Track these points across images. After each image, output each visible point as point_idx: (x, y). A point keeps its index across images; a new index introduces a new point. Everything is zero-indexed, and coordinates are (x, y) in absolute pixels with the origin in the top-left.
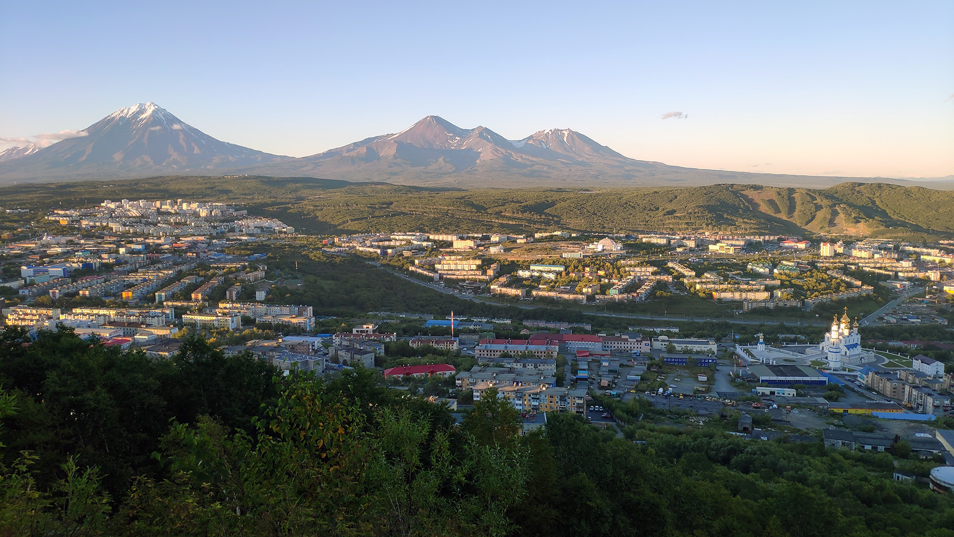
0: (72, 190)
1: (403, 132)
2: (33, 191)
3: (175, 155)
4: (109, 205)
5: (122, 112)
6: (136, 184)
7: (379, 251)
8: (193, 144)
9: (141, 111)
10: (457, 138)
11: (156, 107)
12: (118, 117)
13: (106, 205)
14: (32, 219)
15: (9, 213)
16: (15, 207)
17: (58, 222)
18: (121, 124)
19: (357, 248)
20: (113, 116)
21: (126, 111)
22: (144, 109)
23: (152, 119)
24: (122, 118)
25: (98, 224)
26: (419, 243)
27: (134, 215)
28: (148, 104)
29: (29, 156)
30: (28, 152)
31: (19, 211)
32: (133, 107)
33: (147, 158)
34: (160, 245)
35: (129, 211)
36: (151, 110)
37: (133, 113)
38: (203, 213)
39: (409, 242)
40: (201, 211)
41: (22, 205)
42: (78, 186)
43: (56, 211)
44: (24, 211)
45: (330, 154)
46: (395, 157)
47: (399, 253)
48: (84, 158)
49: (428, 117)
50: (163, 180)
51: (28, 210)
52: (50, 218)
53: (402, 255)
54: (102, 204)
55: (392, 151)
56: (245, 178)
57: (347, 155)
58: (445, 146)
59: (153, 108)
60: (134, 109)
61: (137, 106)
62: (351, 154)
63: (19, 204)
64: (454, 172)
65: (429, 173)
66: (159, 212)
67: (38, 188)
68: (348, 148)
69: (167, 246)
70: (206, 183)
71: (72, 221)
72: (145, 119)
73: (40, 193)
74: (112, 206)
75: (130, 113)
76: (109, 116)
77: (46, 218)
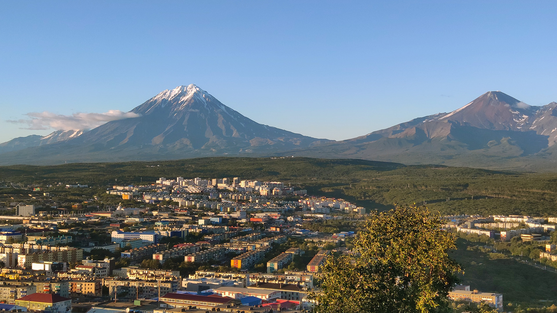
0: (122, 169)
1: (458, 111)
2: (84, 169)
3: (213, 138)
4: (164, 183)
5: (165, 94)
6: (183, 165)
7: (488, 234)
8: (232, 127)
9: (183, 93)
10: (524, 116)
11: (198, 89)
12: (161, 100)
13: (162, 183)
14: (93, 194)
15: (69, 188)
16: (74, 183)
17: (121, 196)
18: (163, 106)
19: (458, 229)
20: (155, 98)
21: (168, 94)
22: (186, 92)
23: (193, 101)
24: (164, 101)
25: (160, 199)
26: (537, 226)
27: (194, 192)
28: (190, 86)
29: (74, 139)
30: (72, 135)
31: (79, 187)
32: (175, 90)
33: (186, 141)
34: (236, 219)
35: (187, 187)
36: (193, 92)
37: (175, 96)
38: (264, 192)
39: (523, 225)
40: (261, 189)
41: (80, 180)
42: (126, 165)
43: (114, 187)
44: (83, 186)
45: (375, 136)
46: (449, 139)
47: (516, 237)
48: (126, 141)
49: (488, 93)
50: (208, 161)
51: (87, 186)
52: (111, 193)
53: (520, 239)
54: (157, 182)
55: (445, 132)
56: (292, 159)
57: (393, 137)
58: (509, 126)
59: (194, 90)
60: (176, 91)
61: (179, 88)
62: (399, 135)
63: (77, 180)
64: (522, 155)
65: (491, 156)
66: (217, 190)
67: (89, 166)
68: (394, 130)
69: (244, 221)
70: (253, 164)
71: (134, 196)
72: (186, 101)
73: (92, 172)
74: (168, 183)
75: (173, 95)
76: (151, 99)
77: (108, 192)
